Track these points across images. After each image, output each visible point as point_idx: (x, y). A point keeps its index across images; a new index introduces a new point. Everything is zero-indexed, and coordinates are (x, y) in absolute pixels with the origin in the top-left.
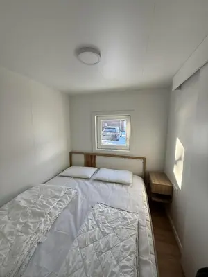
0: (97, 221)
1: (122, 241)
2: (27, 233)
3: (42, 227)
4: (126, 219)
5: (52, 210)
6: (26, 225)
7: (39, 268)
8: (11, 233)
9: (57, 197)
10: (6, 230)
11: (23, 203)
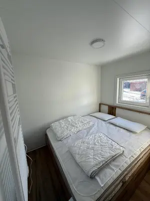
0: (95, 138)
1: (102, 151)
2: (67, 129)
3: (73, 130)
4: (112, 145)
5: (78, 126)
6: (68, 127)
7: (67, 141)
8: (63, 127)
9: (82, 122)
10: (62, 126)
11: (70, 120)
